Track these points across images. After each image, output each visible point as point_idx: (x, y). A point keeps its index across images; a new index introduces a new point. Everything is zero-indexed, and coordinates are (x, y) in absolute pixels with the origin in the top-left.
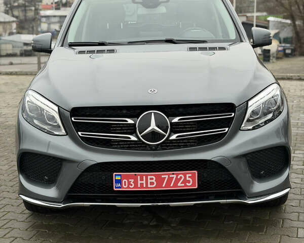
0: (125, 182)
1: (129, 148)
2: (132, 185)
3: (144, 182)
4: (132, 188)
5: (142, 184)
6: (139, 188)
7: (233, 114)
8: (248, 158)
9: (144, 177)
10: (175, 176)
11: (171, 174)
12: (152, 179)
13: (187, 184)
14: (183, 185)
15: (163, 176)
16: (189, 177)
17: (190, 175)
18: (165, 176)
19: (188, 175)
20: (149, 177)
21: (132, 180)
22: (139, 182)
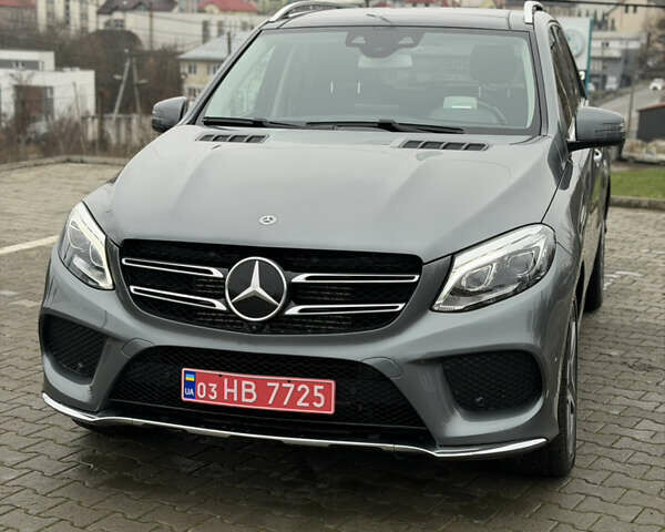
0: (202, 387)
1: (213, 324)
2: (213, 395)
3: (235, 391)
4: (213, 399)
5: (231, 395)
6: (225, 401)
9: (235, 382)
10: (292, 386)
11: (285, 382)
12: (250, 387)
13: (315, 404)
14: (307, 405)
15: (269, 384)
16: (319, 391)
17: (321, 387)
18: (274, 383)
19: (316, 387)
20: (244, 383)
21: (215, 386)
22: (227, 390)
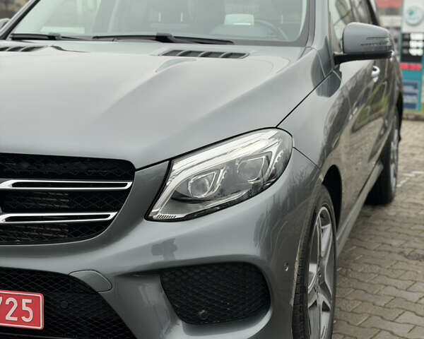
7: (129, 184)
8: (166, 279)
14: (16, 319)
16: (27, 305)
17: (30, 301)
19: (24, 301)
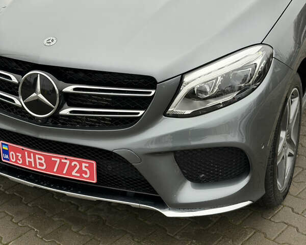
0: (12, 155)
2: (20, 160)
3: (32, 160)
4: (20, 163)
6: (27, 166)
7: (153, 92)
9: (32, 154)
10: (68, 162)
11: (63, 158)
12: (41, 159)
13: (84, 175)
14: (78, 175)
15: (53, 159)
16: (85, 167)
17: (87, 165)
18: (57, 159)
20: (37, 156)
21: (20, 155)
22: (27, 159)
